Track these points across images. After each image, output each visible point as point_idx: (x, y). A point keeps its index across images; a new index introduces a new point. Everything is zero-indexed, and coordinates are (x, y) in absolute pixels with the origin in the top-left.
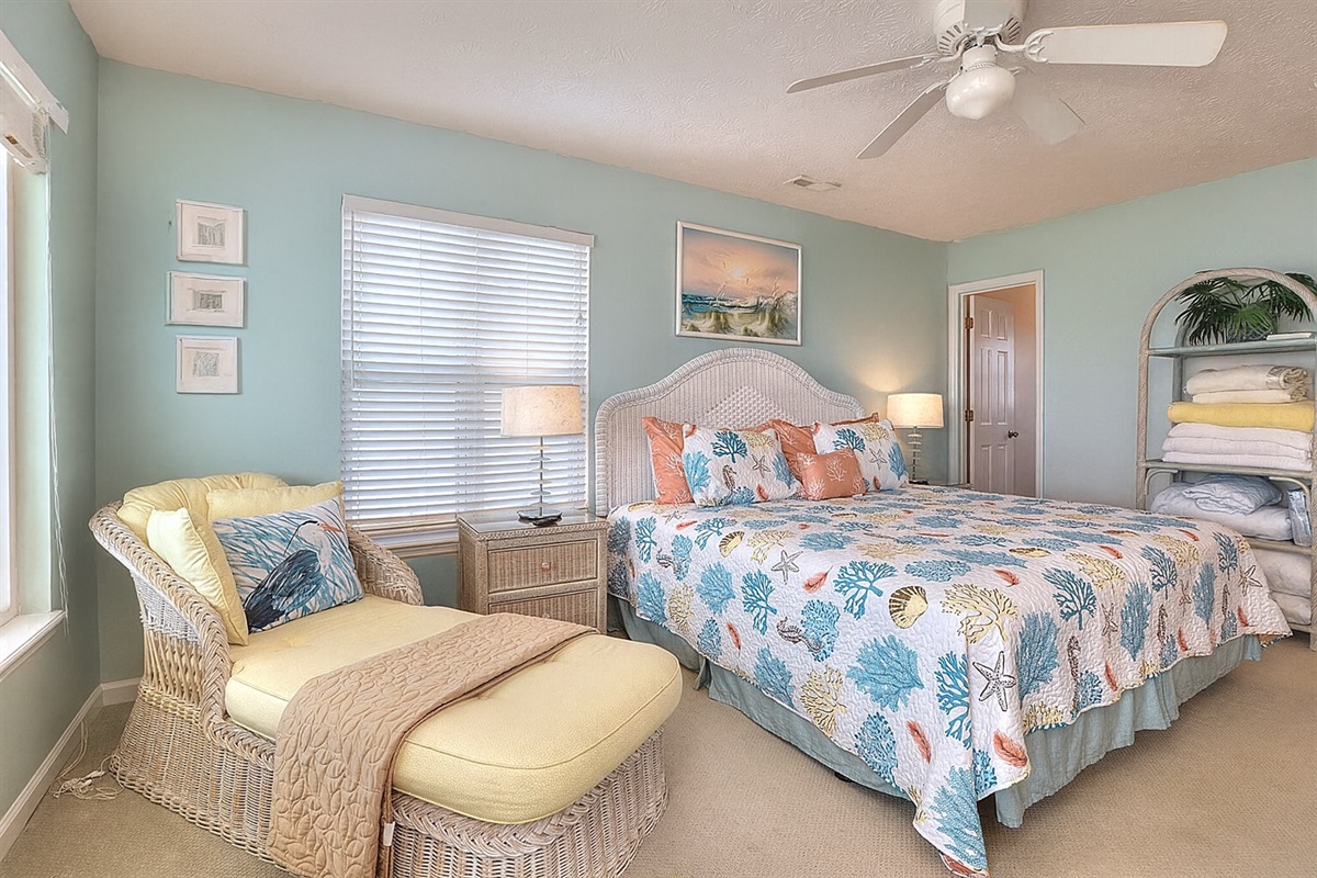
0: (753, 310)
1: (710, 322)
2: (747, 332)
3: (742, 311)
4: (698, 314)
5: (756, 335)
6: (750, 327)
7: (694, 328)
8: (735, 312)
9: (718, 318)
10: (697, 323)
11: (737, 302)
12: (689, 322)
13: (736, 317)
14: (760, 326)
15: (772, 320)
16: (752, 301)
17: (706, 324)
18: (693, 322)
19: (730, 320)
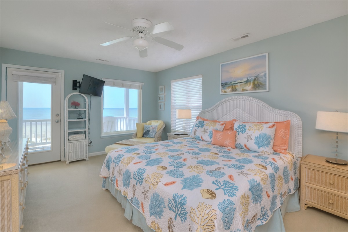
0: (245, 83)
1: (230, 89)
2: (243, 90)
3: (241, 83)
4: (226, 88)
5: (247, 91)
6: (244, 88)
7: (225, 92)
8: (239, 84)
9: (233, 87)
10: (226, 90)
11: (239, 81)
12: (223, 90)
13: (239, 86)
14: (249, 87)
15: (254, 84)
16: (245, 80)
17: (228, 90)
18: (225, 90)
19: (237, 87)
